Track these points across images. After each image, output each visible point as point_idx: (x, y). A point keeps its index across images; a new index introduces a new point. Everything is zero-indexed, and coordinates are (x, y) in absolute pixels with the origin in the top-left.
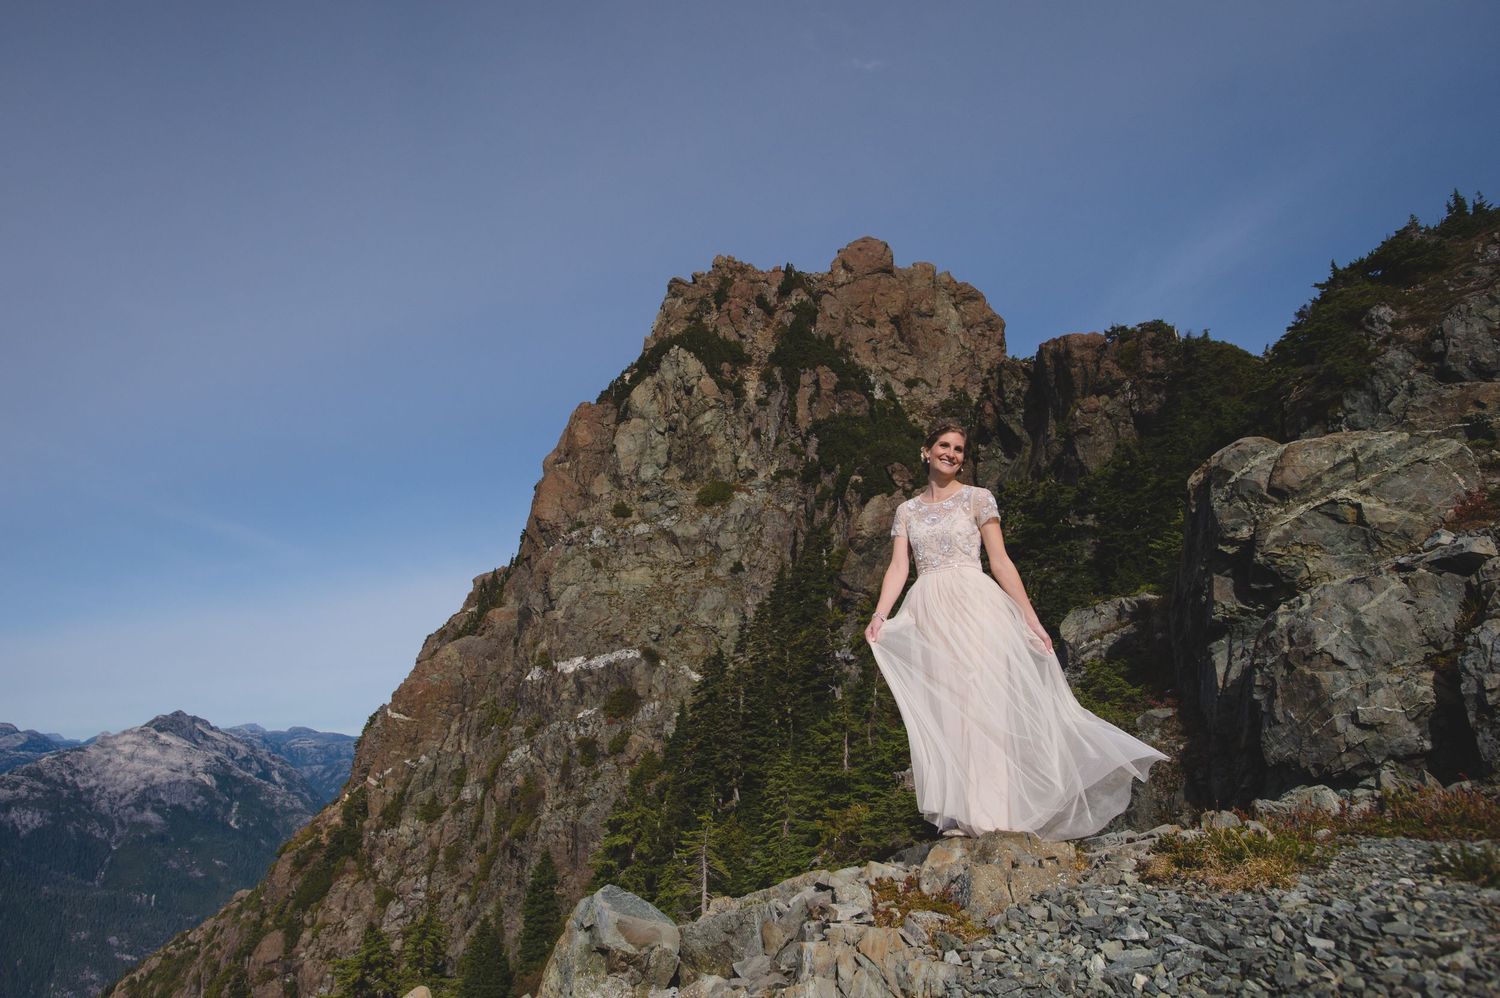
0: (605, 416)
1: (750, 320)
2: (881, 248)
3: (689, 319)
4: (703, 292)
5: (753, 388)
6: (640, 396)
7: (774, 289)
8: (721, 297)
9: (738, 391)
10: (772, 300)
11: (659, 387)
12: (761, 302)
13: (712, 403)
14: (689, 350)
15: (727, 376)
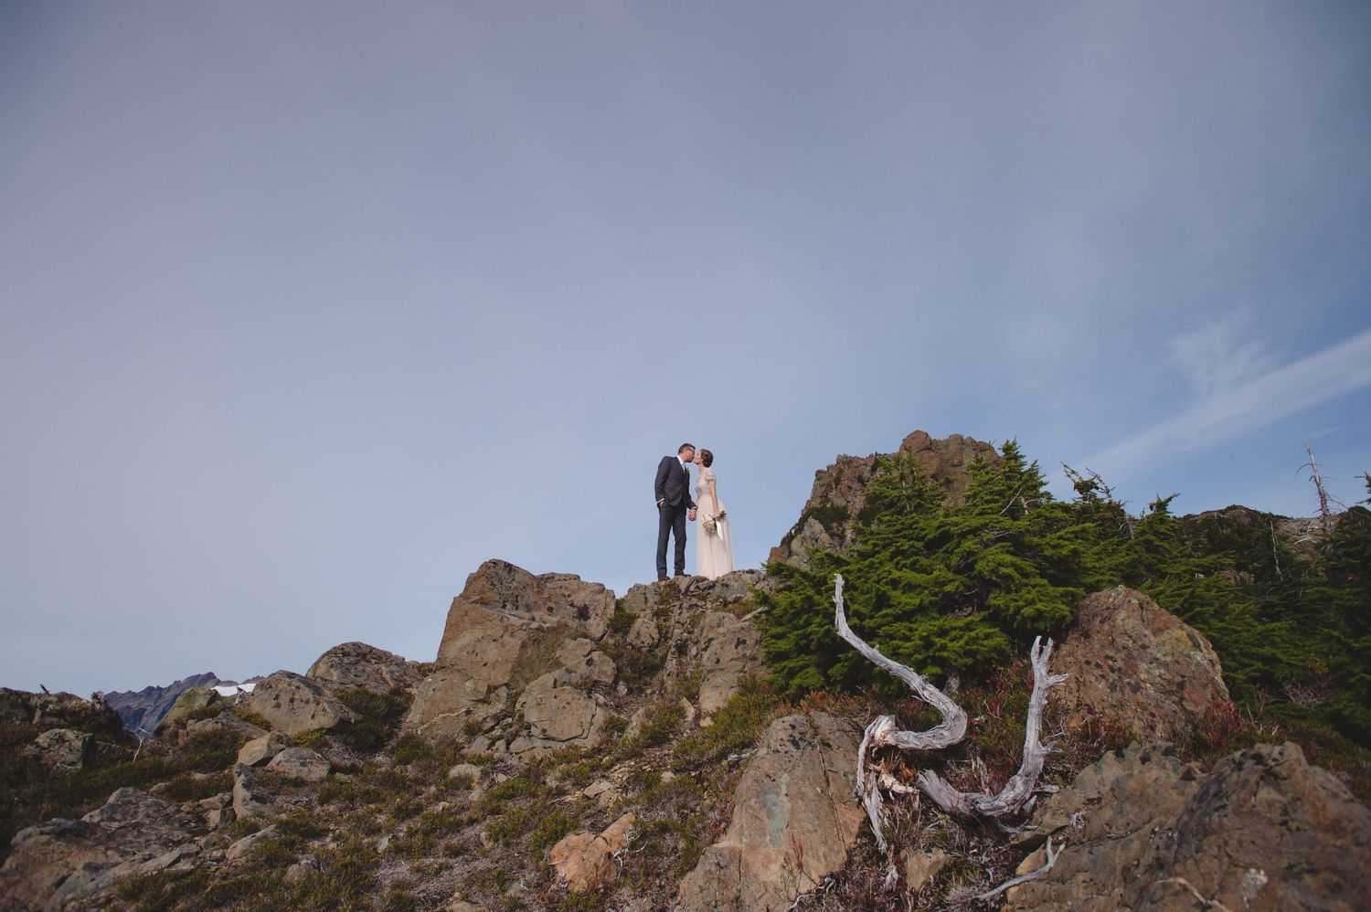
0: (783, 553)
1: (852, 492)
2: (923, 437)
3: (821, 497)
4: (828, 480)
5: (849, 534)
6: (795, 544)
7: (869, 468)
8: (838, 481)
9: (842, 537)
10: (866, 475)
11: (804, 539)
12: (861, 480)
13: (828, 545)
14: (816, 519)
15: (835, 530)
